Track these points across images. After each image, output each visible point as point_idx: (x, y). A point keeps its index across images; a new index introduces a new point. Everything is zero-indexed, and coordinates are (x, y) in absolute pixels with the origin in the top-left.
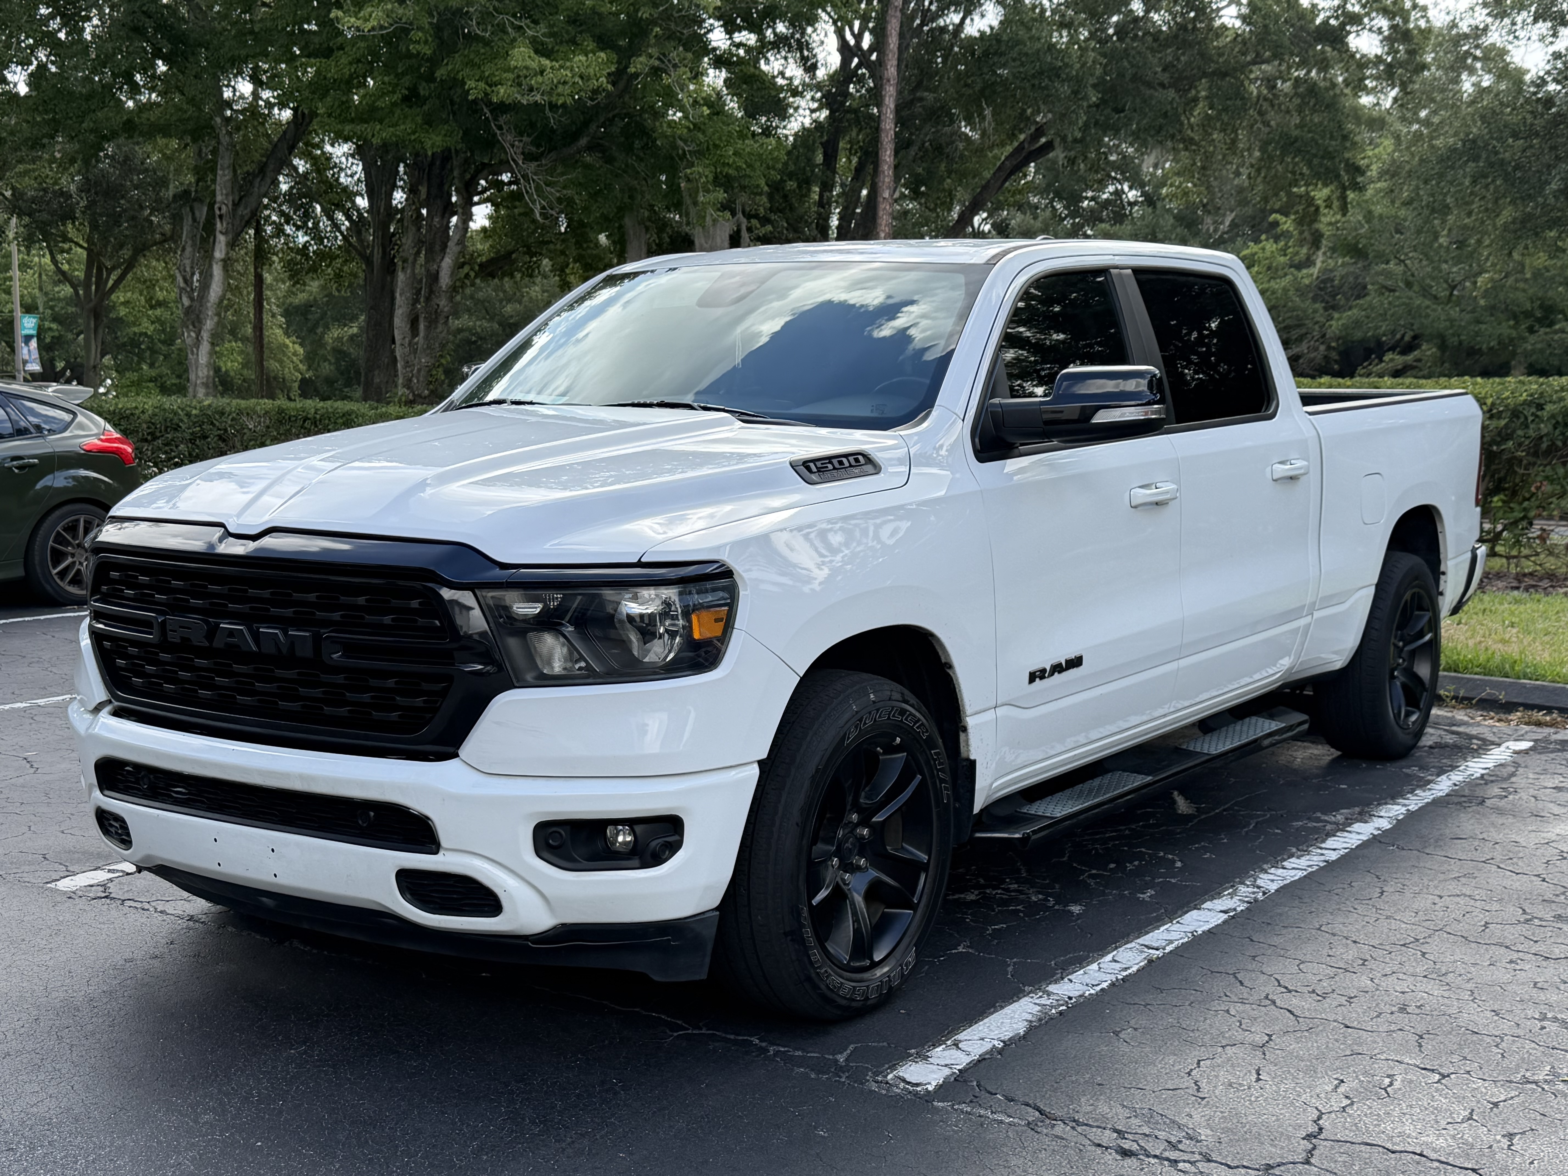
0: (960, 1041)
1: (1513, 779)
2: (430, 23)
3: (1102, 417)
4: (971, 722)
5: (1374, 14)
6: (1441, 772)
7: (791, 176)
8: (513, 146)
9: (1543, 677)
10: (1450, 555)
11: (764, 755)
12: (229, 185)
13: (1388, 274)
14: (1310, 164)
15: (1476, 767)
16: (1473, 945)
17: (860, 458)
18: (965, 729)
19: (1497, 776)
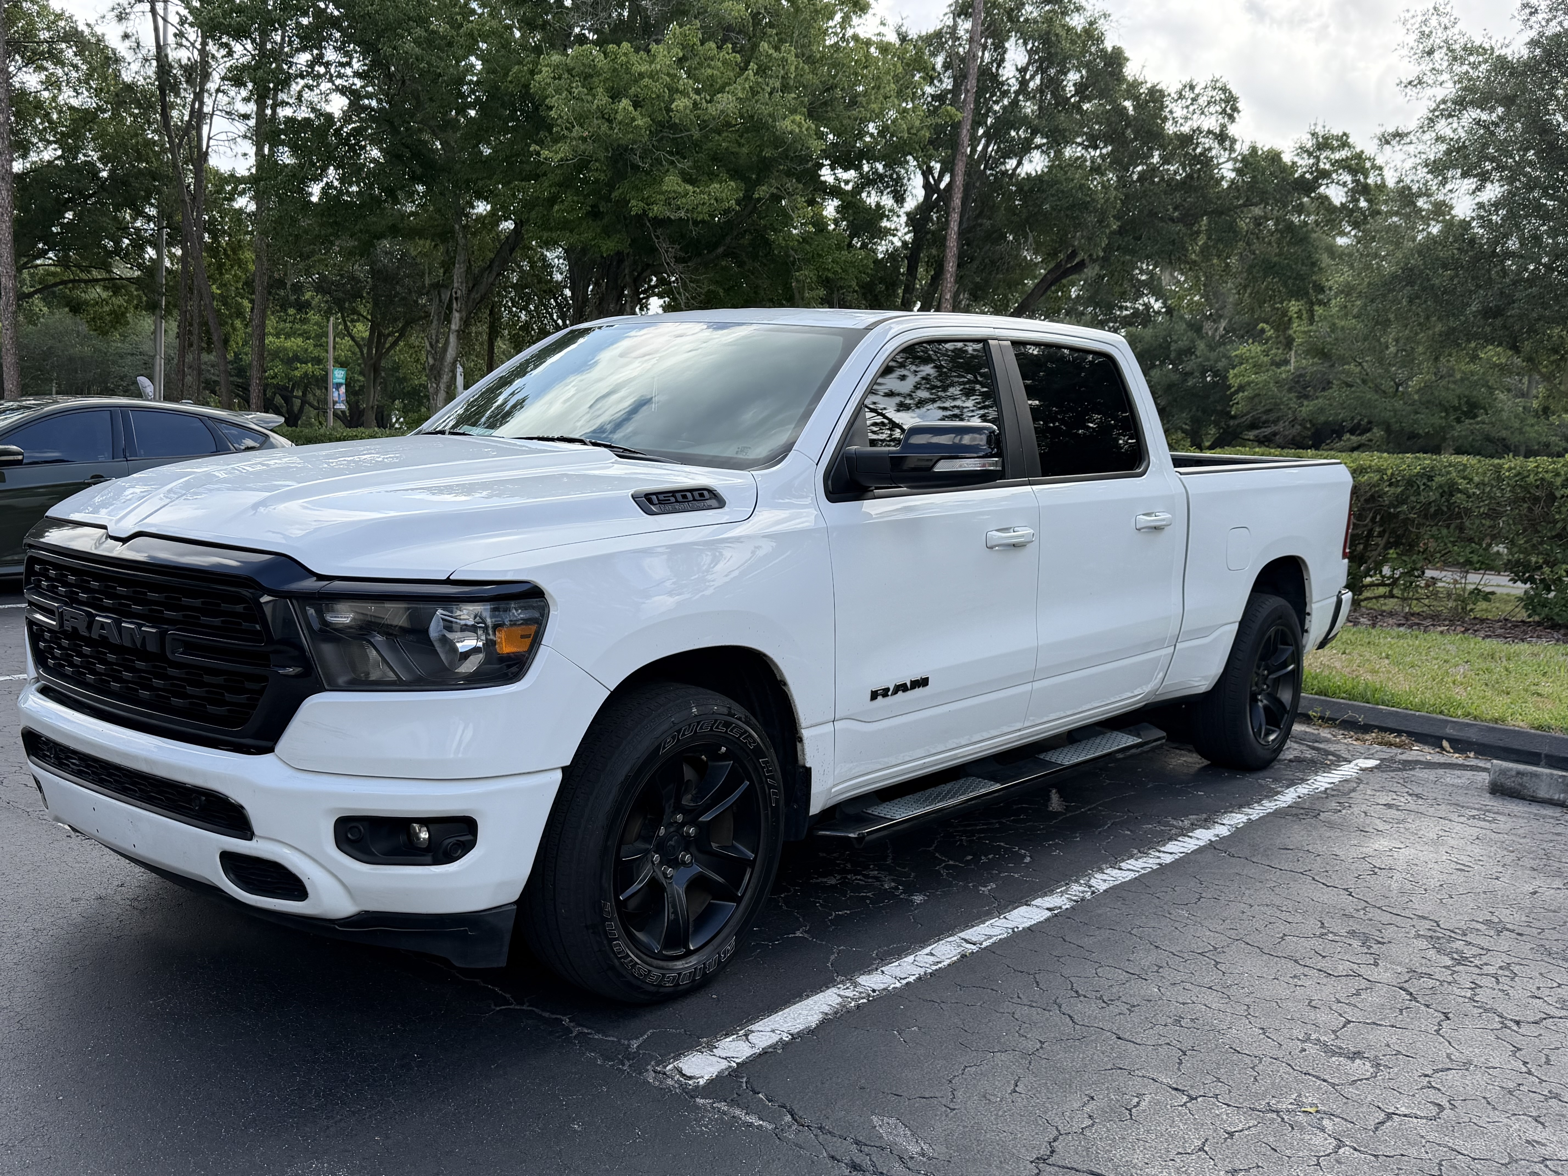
0: (753, 1032)
1: (1352, 795)
2: (607, 157)
3: (943, 467)
4: (806, 733)
5: (1340, 171)
6: (1292, 784)
7: (882, 280)
8: (667, 252)
9: (1398, 705)
10: (1315, 599)
11: (568, 762)
12: (464, 275)
13: (1349, 373)
14: (1285, 285)
15: (1322, 781)
16: (1265, 957)
17: (705, 493)
18: (801, 740)
19: (1339, 790)
